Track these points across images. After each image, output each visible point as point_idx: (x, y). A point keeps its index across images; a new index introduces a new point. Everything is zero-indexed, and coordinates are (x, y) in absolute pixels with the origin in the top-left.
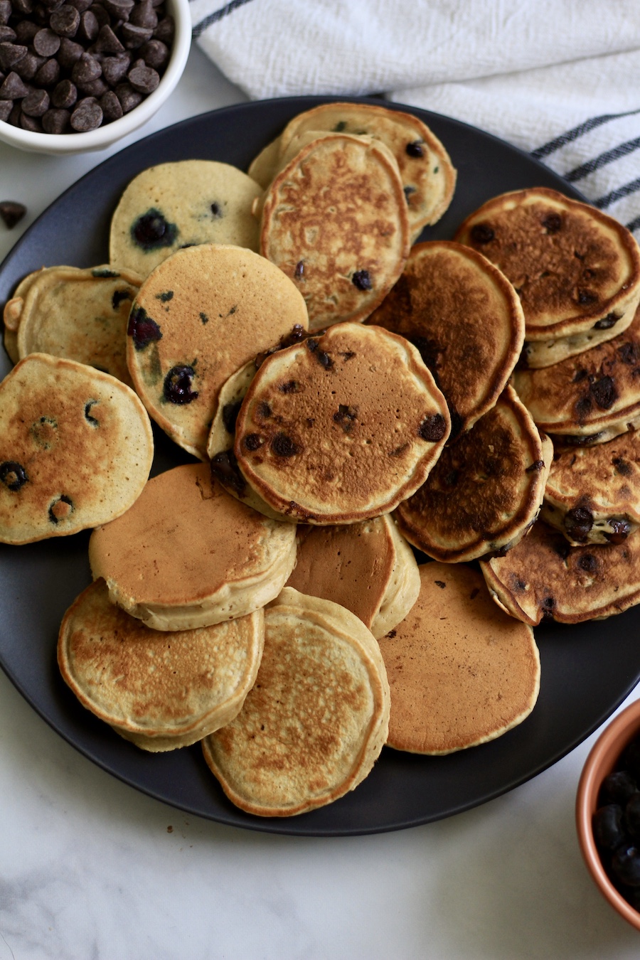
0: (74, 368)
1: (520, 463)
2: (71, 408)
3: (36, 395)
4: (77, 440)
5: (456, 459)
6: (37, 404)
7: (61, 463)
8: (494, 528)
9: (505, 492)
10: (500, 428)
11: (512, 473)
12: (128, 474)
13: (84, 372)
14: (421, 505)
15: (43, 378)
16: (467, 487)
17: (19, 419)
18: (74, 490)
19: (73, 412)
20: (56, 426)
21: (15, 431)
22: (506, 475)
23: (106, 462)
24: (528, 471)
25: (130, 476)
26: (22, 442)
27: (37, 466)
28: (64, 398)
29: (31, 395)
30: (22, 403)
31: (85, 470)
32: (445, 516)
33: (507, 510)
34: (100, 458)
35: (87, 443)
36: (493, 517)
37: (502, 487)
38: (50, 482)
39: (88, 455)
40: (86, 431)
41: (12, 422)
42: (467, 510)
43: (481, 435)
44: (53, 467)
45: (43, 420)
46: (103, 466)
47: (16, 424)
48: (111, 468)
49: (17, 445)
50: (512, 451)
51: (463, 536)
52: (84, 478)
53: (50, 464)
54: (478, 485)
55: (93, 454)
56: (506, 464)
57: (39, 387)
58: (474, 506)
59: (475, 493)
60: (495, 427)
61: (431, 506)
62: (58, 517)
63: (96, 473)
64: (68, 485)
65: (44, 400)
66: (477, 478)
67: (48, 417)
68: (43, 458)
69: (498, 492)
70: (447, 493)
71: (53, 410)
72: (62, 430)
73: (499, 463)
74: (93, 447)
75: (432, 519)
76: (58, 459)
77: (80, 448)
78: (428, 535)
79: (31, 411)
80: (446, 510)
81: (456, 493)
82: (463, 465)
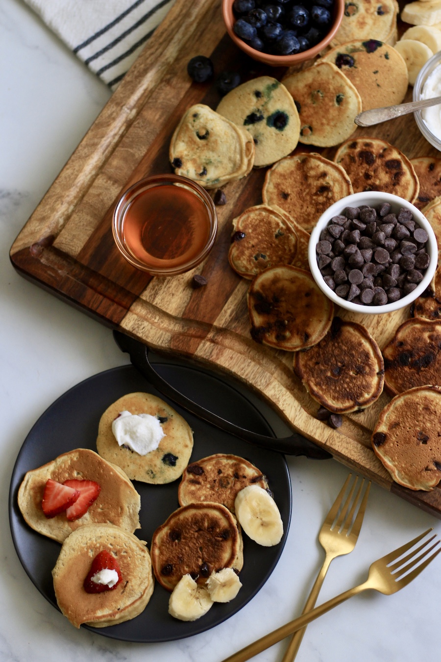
0: (342, 77)
1: (374, 370)
2: (333, 93)
3: (322, 80)
4: (327, 107)
5: (340, 362)
6: (320, 84)
7: (316, 113)
8: (361, 400)
9: (368, 383)
10: (364, 350)
11: (371, 374)
12: (340, 132)
13: (345, 81)
14: (322, 383)
15: (328, 74)
16: (346, 378)
17: (309, 86)
18: (316, 127)
19: (332, 95)
20: (322, 97)
21: (305, 90)
22: (368, 375)
23: (335, 122)
24: (378, 374)
25: (341, 133)
26: (306, 96)
27: (306, 109)
28: (331, 87)
29: (319, 79)
30: (314, 80)
31: (324, 121)
32: (335, 391)
33: (368, 393)
34: (333, 119)
35: (331, 111)
36: (361, 395)
37: (366, 381)
38: (308, 118)
39: (328, 116)
40: (333, 106)
41: (306, 86)
42: (348, 390)
43: (354, 352)
44: (312, 113)
45: (318, 91)
46: (332, 124)
47: (307, 88)
48: (335, 126)
49: (303, 96)
50: (370, 363)
51: (345, 402)
52: (322, 124)
53: (312, 111)
54: (352, 378)
55: (330, 117)
56: (367, 369)
57: (324, 77)
58: (351, 388)
59: (351, 381)
60: (362, 350)
61: (327, 384)
62: (304, 134)
63: (328, 124)
64: (314, 123)
65: (323, 84)
66: (351, 373)
67: (321, 91)
68: (310, 107)
69: (364, 383)
70: (336, 379)
71: (325, 90)
72: (324, 100)
73: (364, 368)
74: (333, 113)
75: (329, 391)
76: (316, 110)
77: (327, 111)
78: (326, 398)
79: (316, 84)
80: (336, 388)
81: (341, 380)
82: (343, 366)
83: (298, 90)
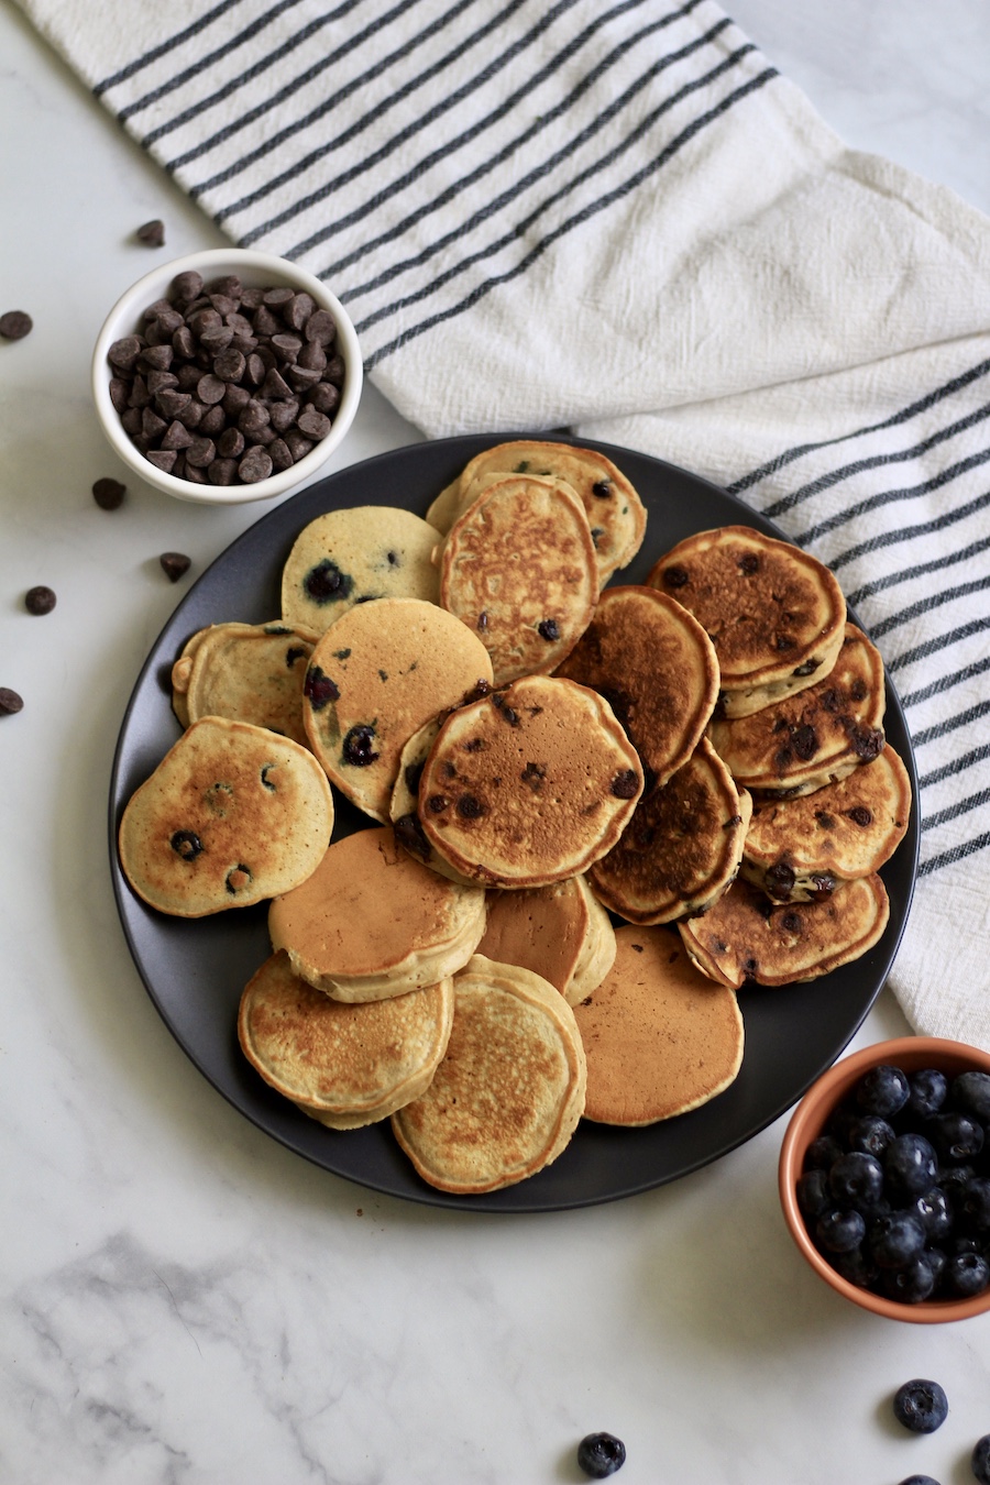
0: (249, 731)
1: (716, 819)
2: (247, 773)
3: (210, 760)
4: (254, 807)
5: (651, 816)
6: (211, 770)
7: (238, 830)
8: (690, 887)
9: (701, 849)
10: (696, 783)
11: (709, 830)
12: (307, 841)
13: (260, 735)
14: (616, 865)
15: (217, 742)
16: (662, 846)
17: (193, 786)
18: (252, 858)
19: (248, 777)
20: (231, 792)
21: (188, 798)
22: (702, 832)
23: (284, 828)
24: (724, 827)
25: (310, 843)
26: (196, 810)
27: (212, 834)
28: (239, 763)
29: (204, 760)
30: (194, 769)
31: (263, 838)
32: (640, 877)
33: (704, 868)
34: (278, 824)
35: (265, 810)
36: (690, 876)
37: (698, 844)
38: (227, 851)
39: (265, 821)
40: (263, 796)
41: (185, 789)
42: (663, 870)
43: (677, 790)
44: (229, 835)
45: (217, 786)
46: (281, 832)
47: (190, 791)
48: (290, 834)
49: (191, 813)
50: (709, 806)
51: (659, 897)
52: (262, 846)
53: (226, 832)
54: (674, 843)
55: (271, 821)
56: (702, 820)
57: (213, 751)
58: (670, 865)
59: (671, 852)
60: (691, 782)
61: (625, 866)
62: (236, 887)
63: (274, 840)
64: (245, 853)
65: (218, 765)
66: (673, 835)
67: (223, 783)
68: (219, 826)
69: (694, 849)
70: (642, 852)
71: (228, 775)
72: (238, 796)
73: (695, 819)
74: (271, 813)
75: (627, 881)
76: (234, 826)
77: (257, 815)
78: (623, 896)
79: (205, 777)
80: (641, 870)
81: (651, 852)
82: (658, 823)
83: (173, 808)
